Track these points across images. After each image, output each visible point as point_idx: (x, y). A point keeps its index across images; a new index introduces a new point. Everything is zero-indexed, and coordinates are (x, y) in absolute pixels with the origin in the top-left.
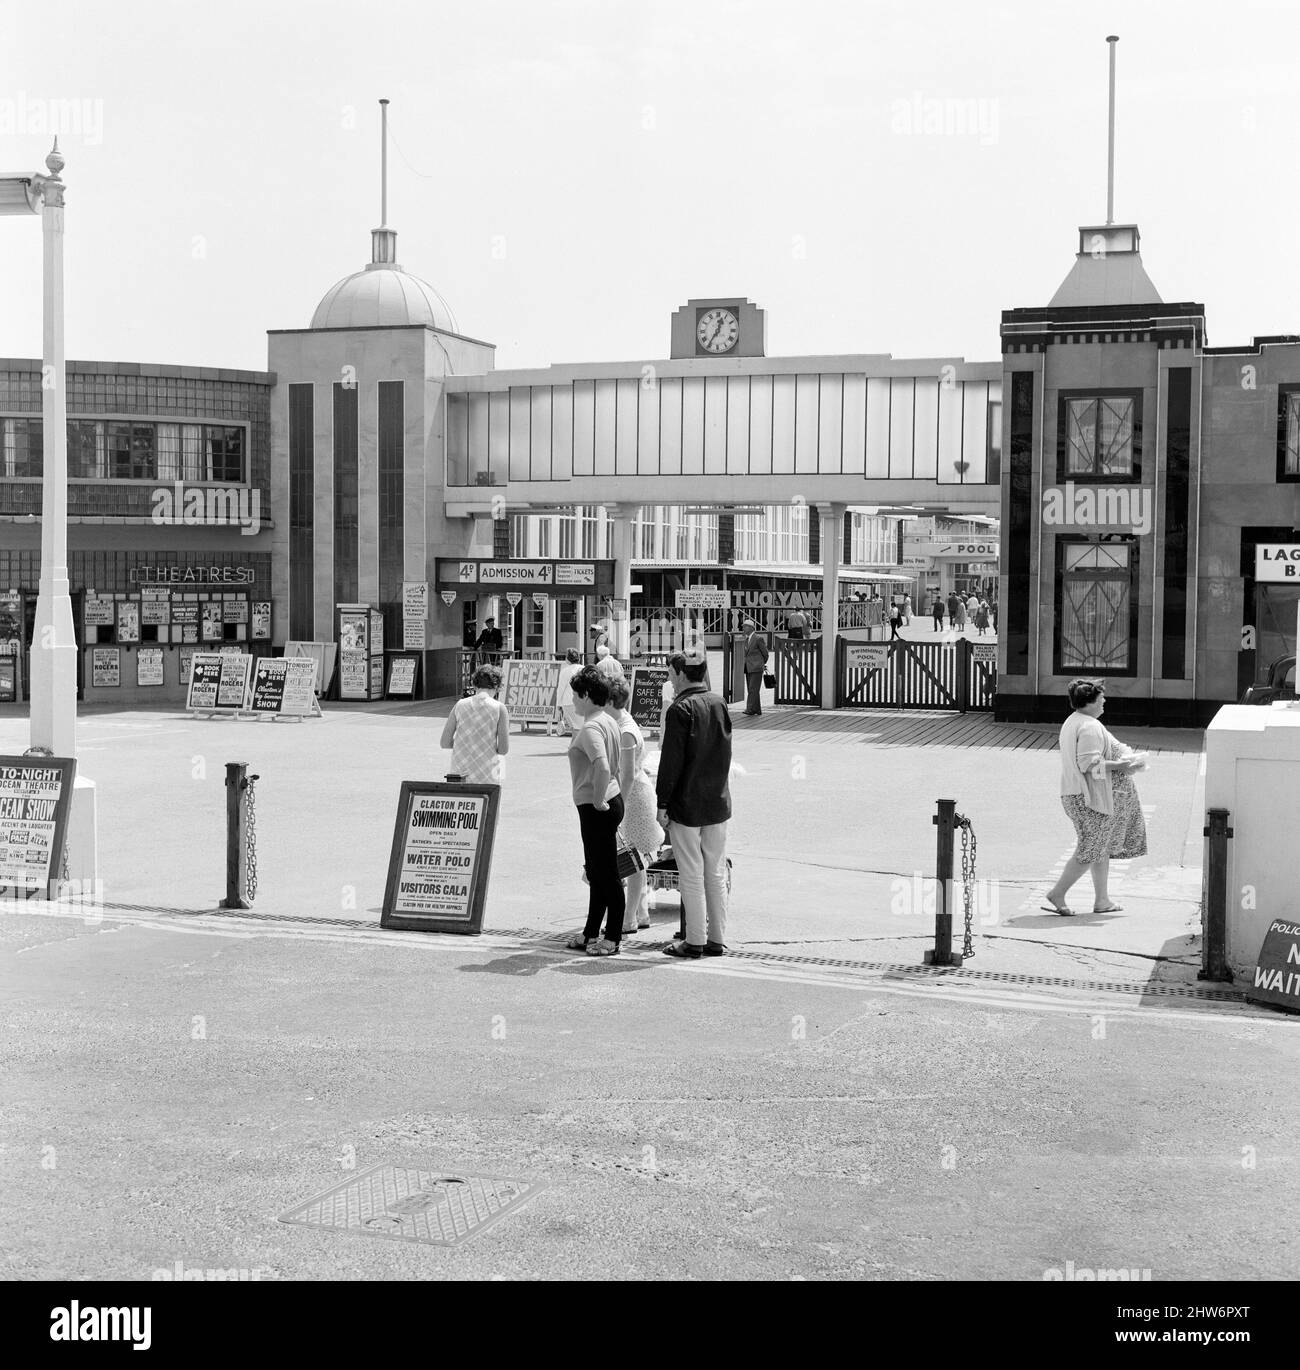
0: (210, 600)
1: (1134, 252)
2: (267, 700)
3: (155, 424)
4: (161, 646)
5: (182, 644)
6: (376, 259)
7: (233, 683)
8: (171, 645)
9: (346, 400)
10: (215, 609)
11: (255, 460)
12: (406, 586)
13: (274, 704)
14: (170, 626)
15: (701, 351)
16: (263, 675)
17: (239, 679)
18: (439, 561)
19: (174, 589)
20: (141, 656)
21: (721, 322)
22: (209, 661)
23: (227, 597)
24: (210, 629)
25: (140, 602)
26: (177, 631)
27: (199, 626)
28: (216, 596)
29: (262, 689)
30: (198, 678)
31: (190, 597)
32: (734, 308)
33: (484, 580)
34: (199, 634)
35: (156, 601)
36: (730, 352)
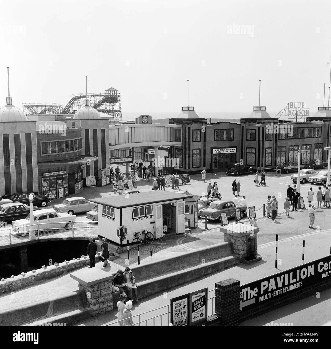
1: (194, 110)
2: (127, 188)
6: (86, 105)
7: (120, 186)
9: (95, 131)
12: (107, 164)
13: (128, 188)
15: (143, 123)
16: (124, 183)
17: (121, 185)
21: (145, 118)
22: (115, 182)
29: (125, 186)
30: (114, 186)
32: (147, 116)
33: (115, 162)
36: (147, 123)
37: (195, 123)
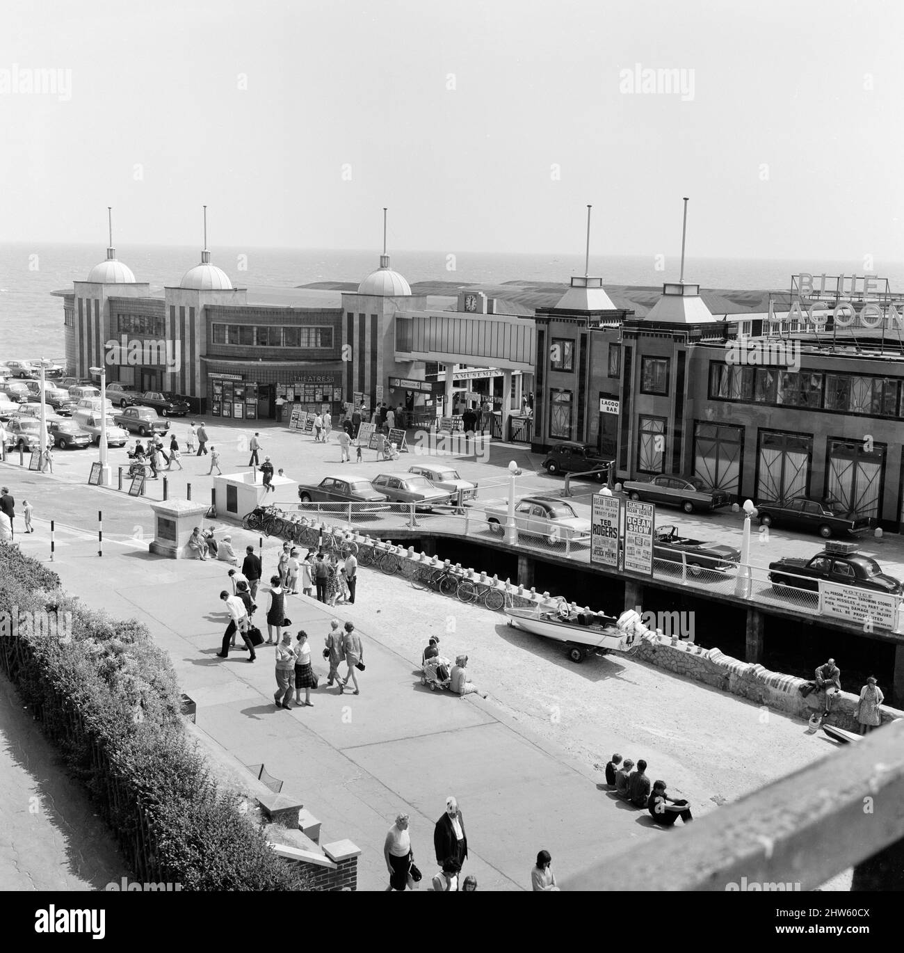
0: (319, 388)
3: (300, 328)
4: (301, 403)
5: (308, 403)
6: (381, 266)
8: (305, 403)
9: (363, 318)
10: (320, 391)
11: (336, 339)
12: (377, 386)
14: (305, 396)
15: (467, 310)
18: (390, 378)
19: (306, 384)
20: (294, 406)
21: (472, 300)
23: (325, 386)
24: (318, 397)
25: (294, 387)
26: (307, 398)
27: (315, 396)
28: (321, 386)
31: (311, 386)
33: (402, 386)
34: (315, 399)
35: (300, 388)
36: (474, 311)
37: (561, 321)
